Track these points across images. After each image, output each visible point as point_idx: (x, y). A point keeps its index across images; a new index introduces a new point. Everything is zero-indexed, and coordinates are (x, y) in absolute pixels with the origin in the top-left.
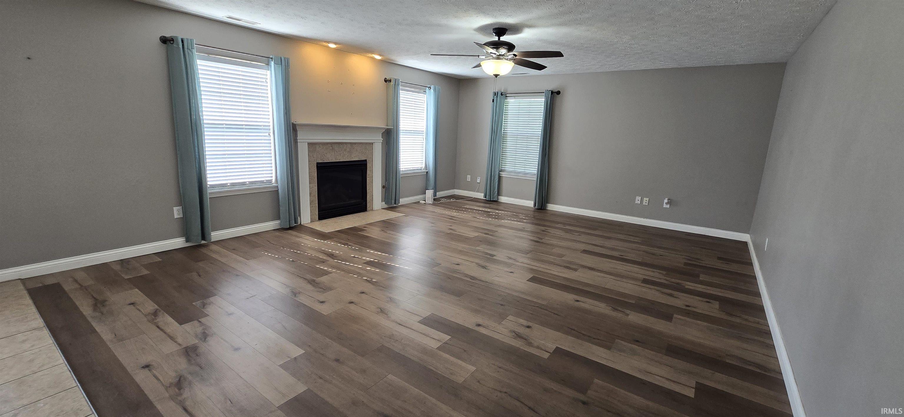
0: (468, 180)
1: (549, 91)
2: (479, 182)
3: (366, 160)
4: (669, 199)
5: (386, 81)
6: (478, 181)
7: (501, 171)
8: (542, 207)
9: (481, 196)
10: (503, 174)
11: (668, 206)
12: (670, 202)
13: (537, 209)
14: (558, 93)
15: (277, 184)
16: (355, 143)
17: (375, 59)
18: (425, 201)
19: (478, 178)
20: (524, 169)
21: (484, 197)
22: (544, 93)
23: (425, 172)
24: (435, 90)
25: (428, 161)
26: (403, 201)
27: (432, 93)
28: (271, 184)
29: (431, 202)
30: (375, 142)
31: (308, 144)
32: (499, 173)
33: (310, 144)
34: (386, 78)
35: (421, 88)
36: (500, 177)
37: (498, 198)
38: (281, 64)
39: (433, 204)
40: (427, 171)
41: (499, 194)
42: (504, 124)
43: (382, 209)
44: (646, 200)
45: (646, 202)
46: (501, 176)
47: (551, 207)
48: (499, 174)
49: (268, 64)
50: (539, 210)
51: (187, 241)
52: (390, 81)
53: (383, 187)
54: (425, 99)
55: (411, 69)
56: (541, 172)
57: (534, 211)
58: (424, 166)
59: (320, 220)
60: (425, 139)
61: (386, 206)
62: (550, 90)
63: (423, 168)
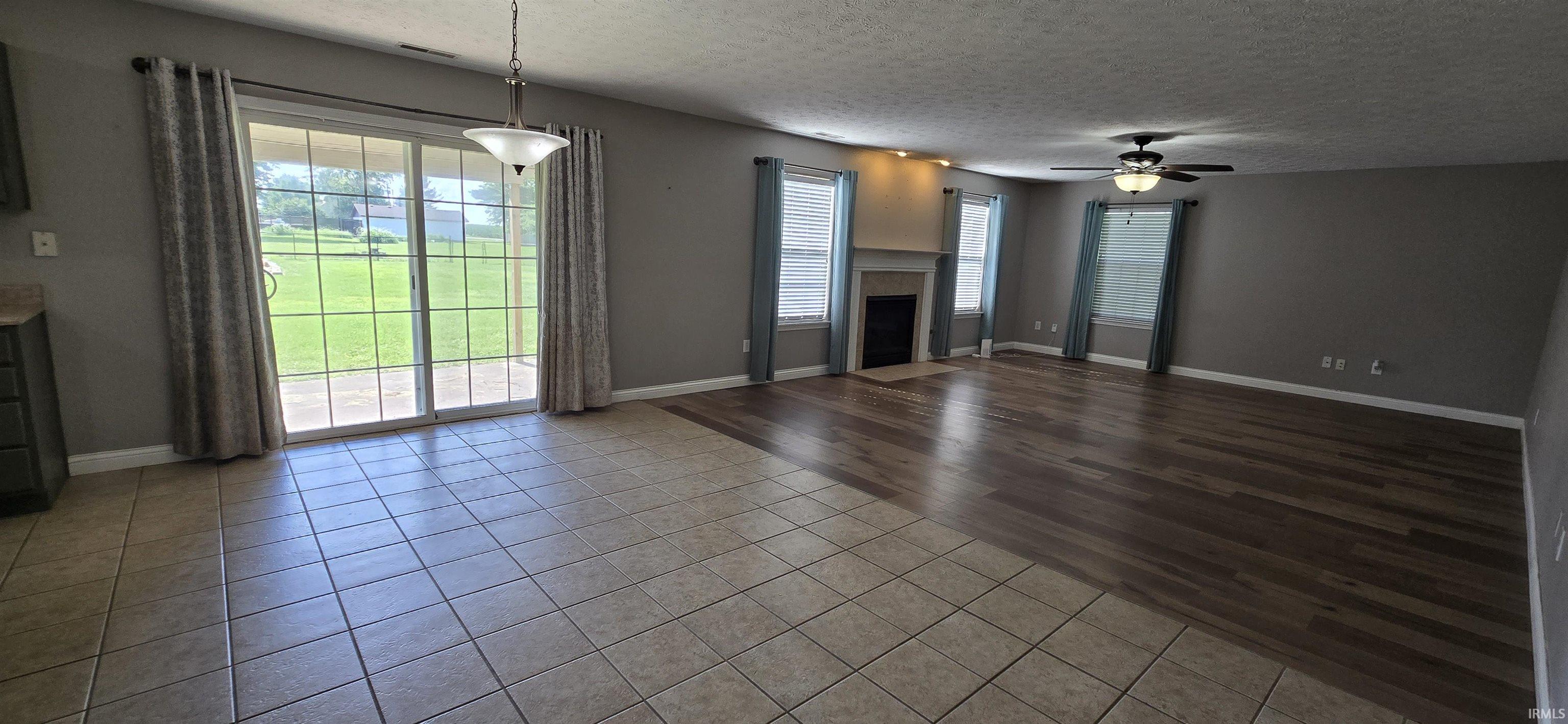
0: (1036, 328)
1: (1180, 200)
2: (1055, 331)
3: (916, 295)
4: (1380, 362)
5: (945, 191)
6: (1054, 329)
7: (1093, 315)
8: (1161, 369)
9: (1058, 351)
10: (1096, 321)
11: (1379, 373)
12: (1382, 366)
13: (1153, 372)
14: (1195, 203)
15: (830, 320)
16: (907, 273)
17: (942, 165)
18: (980, 354)
19: (1053, 325)
20: (1132, 314)
21: (1062, 354)
22: (1171, 203)
23: (979, 314)
24: (1002, 201)
25: (985, 300)
26: (955, 352)
27: (999, 205)
28: (821, 320)
29: (988, 357)
30: (927, 272)
31: (862, 273)
32: (1090, 317)
33: (864, 273)
34: (945, 188)
35: (984, 199)
36: (1091, 325)
37: (1086, 356)
38: (850, 180)
39: (991, 359)
40: (982, 313)
41: (1088, 349)
42: (1101, 247)
43: (928, 361)
44: (1340, 363)
45: (1340, 365)
46: (1093, 322)
47: (1177, 370)
48: (1090, 320)
49: (835, 180)
50: (1154, 374)
51: (751, 379)
52: (951, 191)
53: (931, 332)
54: (987, 213)
55: (980, 175)
56: (1161, 320)
57: (1148, 374)
58: (978, 306)
59: (865, 369)
60: (982, 269)
61: (931, 358)
62: (1182, 200)
63: (977, 308)
